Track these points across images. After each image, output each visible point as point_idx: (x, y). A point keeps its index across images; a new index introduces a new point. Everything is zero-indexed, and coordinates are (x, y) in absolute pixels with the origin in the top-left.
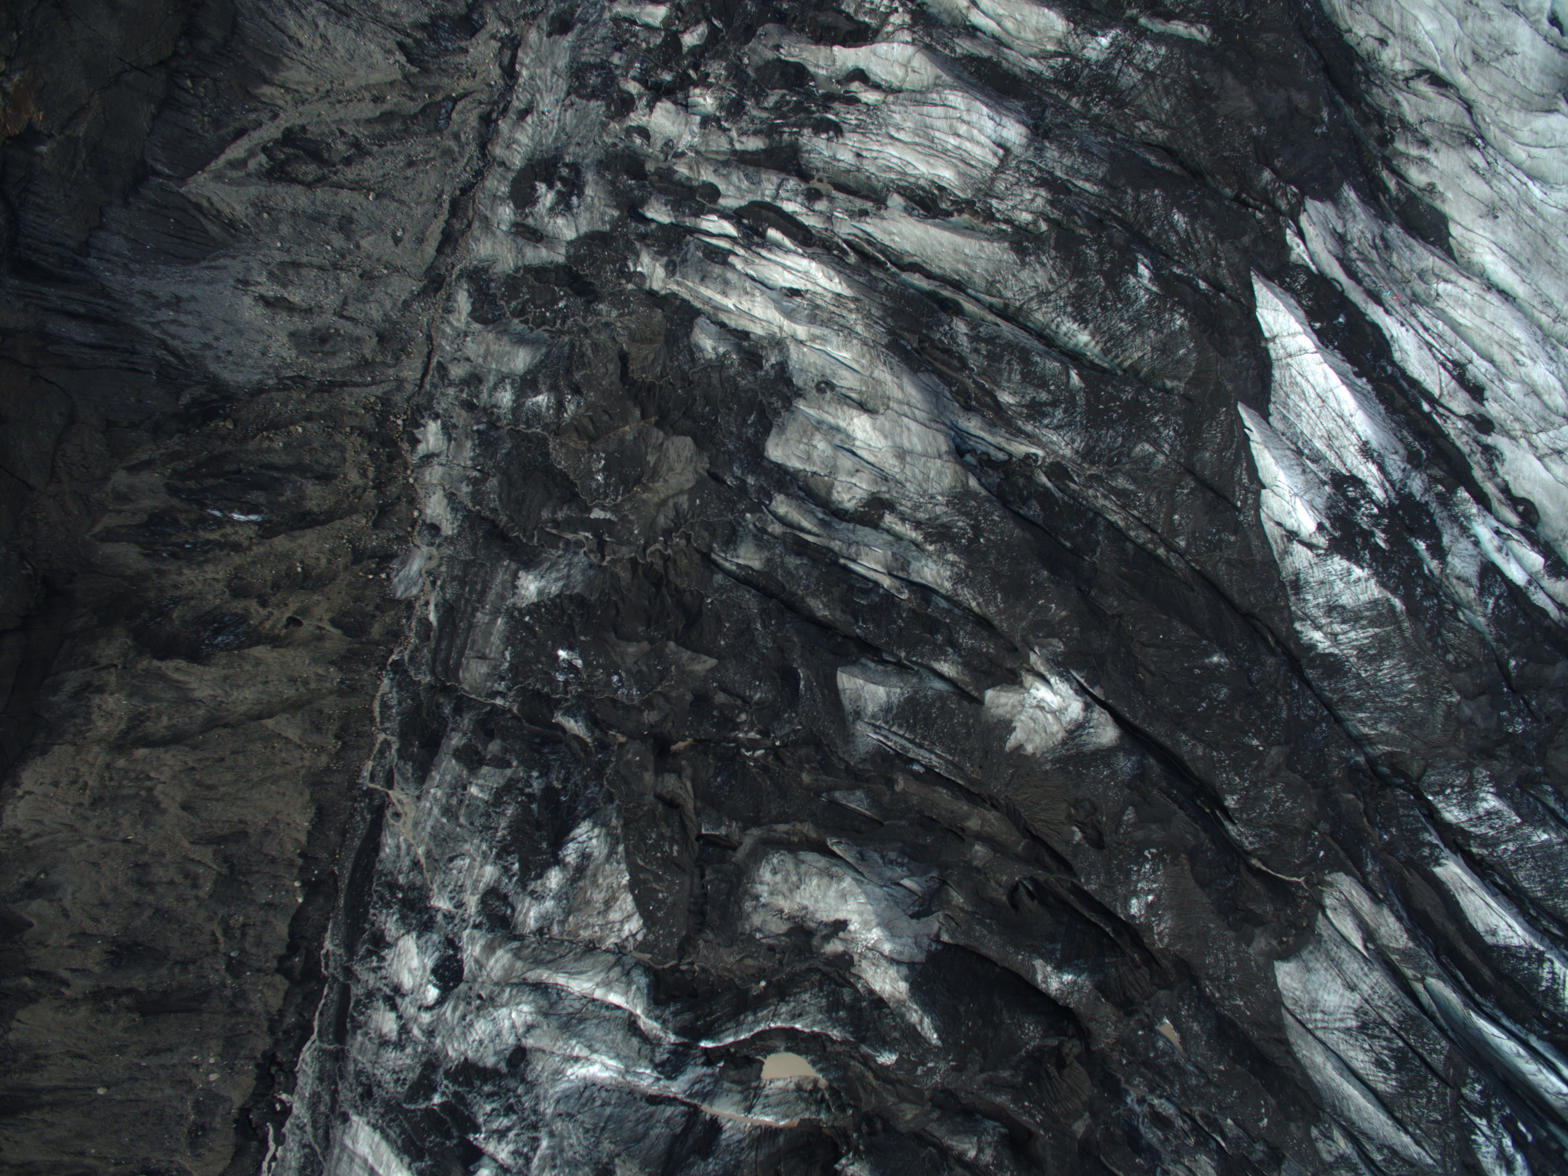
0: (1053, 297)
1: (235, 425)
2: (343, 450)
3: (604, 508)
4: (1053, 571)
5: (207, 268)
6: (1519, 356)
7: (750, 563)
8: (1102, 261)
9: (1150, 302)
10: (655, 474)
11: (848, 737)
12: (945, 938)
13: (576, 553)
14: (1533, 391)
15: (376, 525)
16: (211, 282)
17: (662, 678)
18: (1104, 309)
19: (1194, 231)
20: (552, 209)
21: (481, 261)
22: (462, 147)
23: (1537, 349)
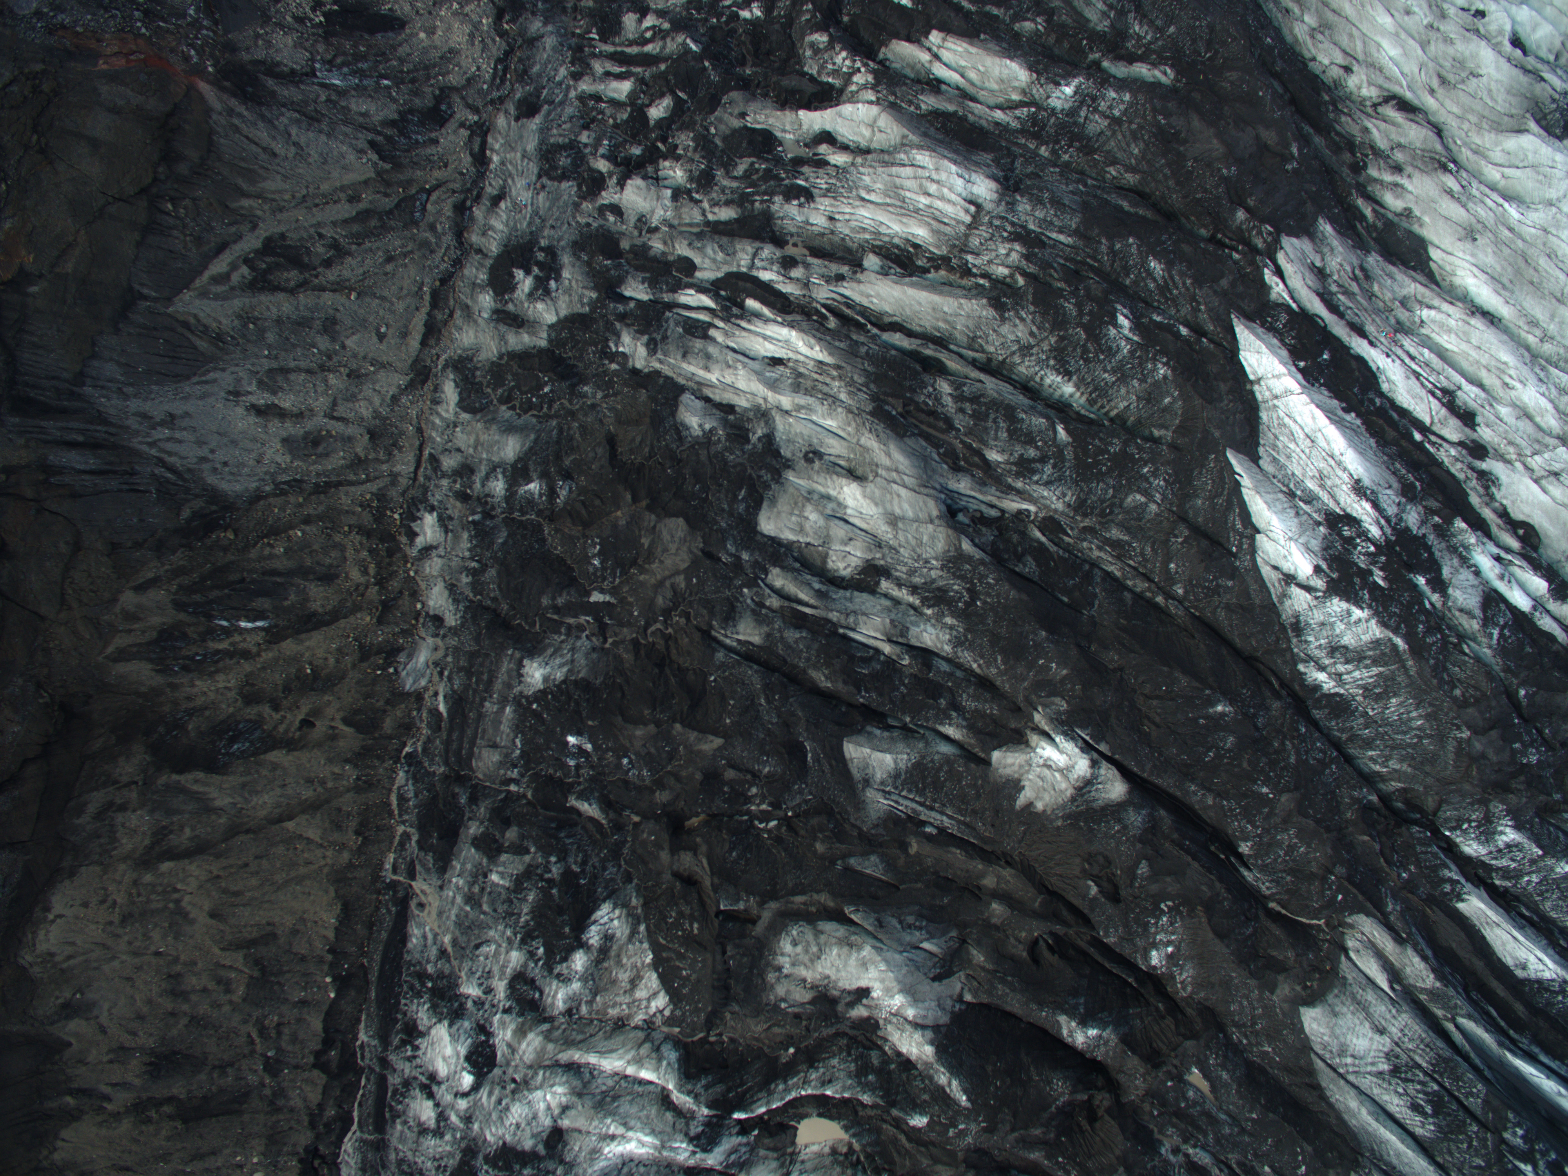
0: (1034, 351)
1: (236, 535)
2: (342, 548)
3: (602, 591)
4: (1050, 630)
5: (198, 383)
6: (1508, 380)
7: (751, 639)
8: (1081, 314)
9: (1132, 352)
10: (650, 556)
11: (859, 804)
12: (968, 997)
13: (578, 638)
14: (1525, 414)
15: (380, 621)
16: (203, 397)
17: (671, 757)
18: (1087, 361)
19: (1172, 278)
20: (530, 295)
21: (464, 350)
22: (438, 238)
23: (1525, 371)
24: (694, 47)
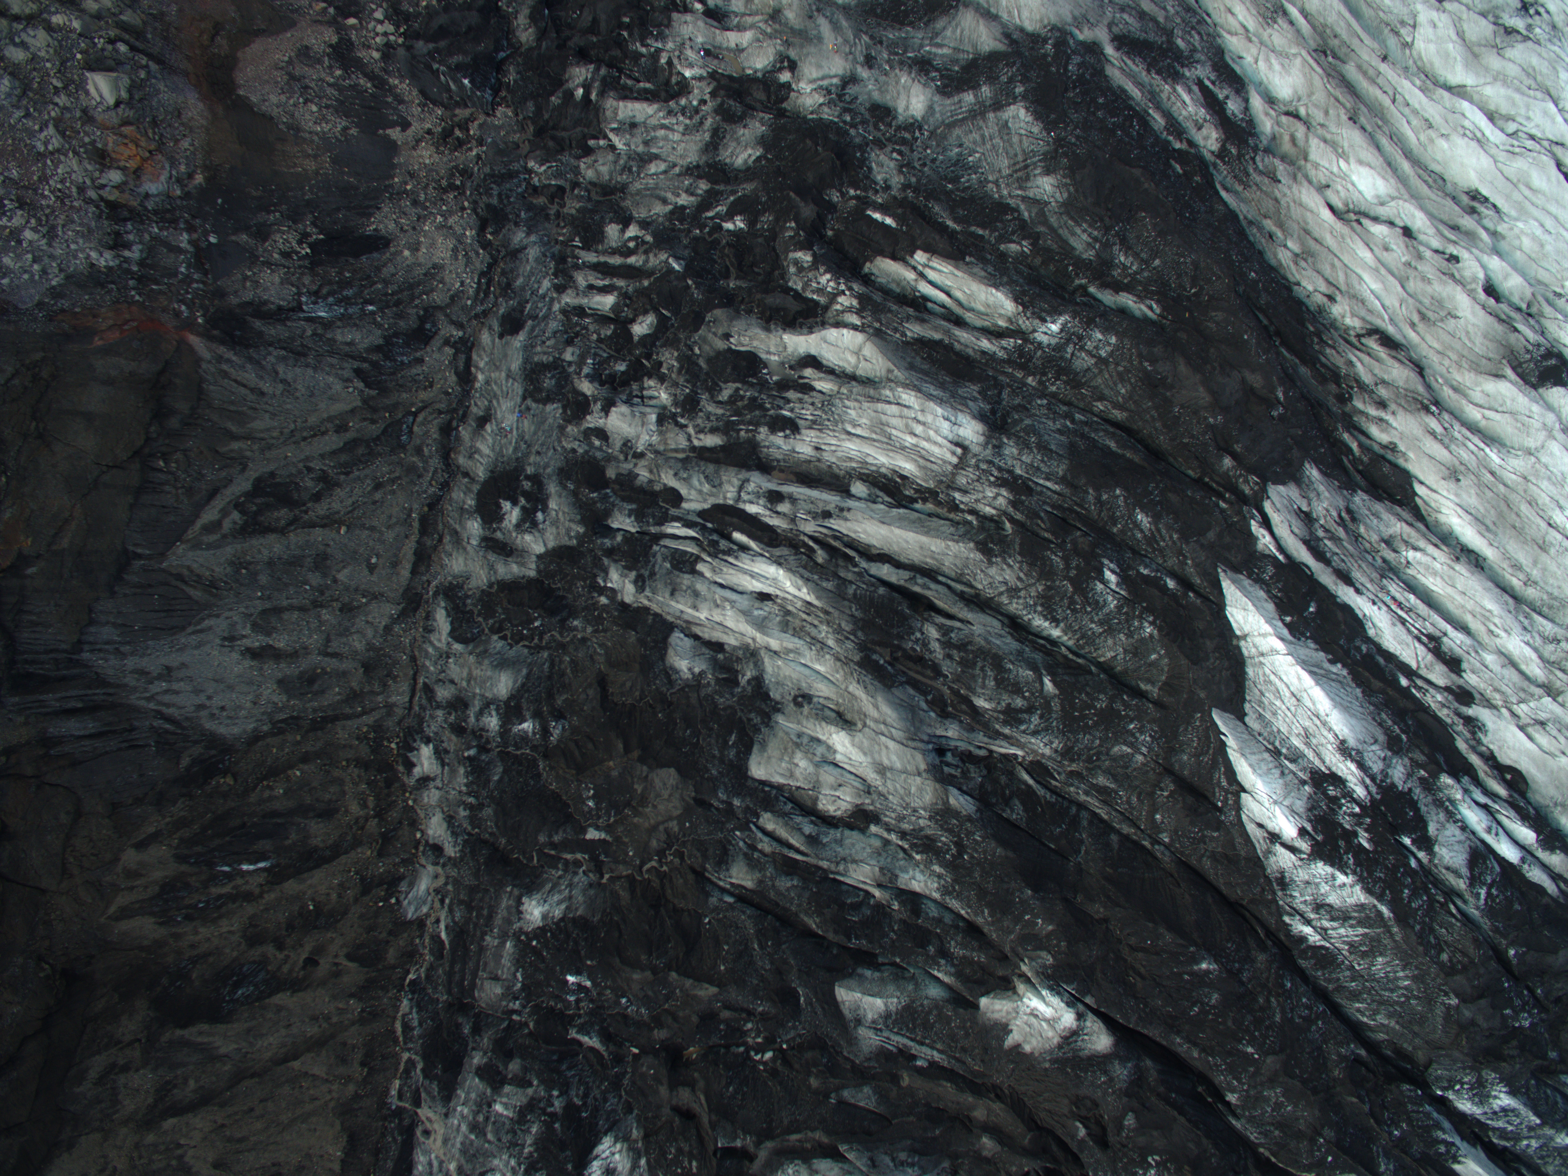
0: (1022, 594)
1: (236, 780)
2: (341, 782)
3: (597, 828)
4: (1037, 889)
5: (194, 633)
6: (1493, 628)
7: (743, 883)
8: (1068, 567)
9: (1119, 608)
10: (643, 800)
11: (852, 1041)
13: (576, 873)
14: (1510, 662)
15: (381, 854)
16: (197, 647)
17: (668, 998)
18: (1074, 611)
19: (1158, 530)
20: (518, 526)
21: (455, 577)
22: (426, 462)
23: (1509, 619)
24: (677, 267)
